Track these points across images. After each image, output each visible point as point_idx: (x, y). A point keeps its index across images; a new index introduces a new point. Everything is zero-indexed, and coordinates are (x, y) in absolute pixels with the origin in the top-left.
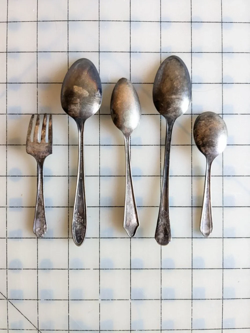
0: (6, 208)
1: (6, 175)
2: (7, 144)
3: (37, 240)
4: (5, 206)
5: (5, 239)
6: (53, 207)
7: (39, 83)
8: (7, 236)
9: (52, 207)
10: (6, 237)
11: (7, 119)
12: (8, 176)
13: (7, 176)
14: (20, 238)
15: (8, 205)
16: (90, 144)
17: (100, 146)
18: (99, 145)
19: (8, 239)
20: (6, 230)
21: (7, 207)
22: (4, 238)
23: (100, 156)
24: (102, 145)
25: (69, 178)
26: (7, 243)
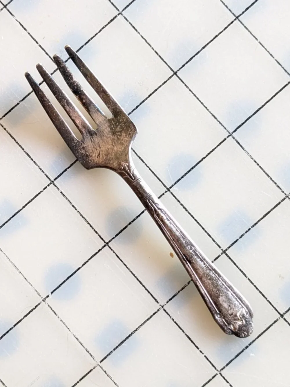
0: (164, 310)
1: (104, 244)
2: (52, 180)
3: (285, 319)
4: (158, 307)
5: (217, 376)
6: (255, 224)
7: (9, 3)
8: (215, 368)
9: (253, 226)
10: (216, 372)
11: (7, 132)
12: (110, 241)
13: (107, 243)
14: (247, 347)
15: (162, 301)
16: (217, 34)
17: (239, 18)
18: (235, 20)
19: (222, 372)
20: (203, 356)
21: (163, 307)
22: (214, 377)
23: (257, 39)
24: (241, 13)
25: (234, 138)
26: (228, 382)
